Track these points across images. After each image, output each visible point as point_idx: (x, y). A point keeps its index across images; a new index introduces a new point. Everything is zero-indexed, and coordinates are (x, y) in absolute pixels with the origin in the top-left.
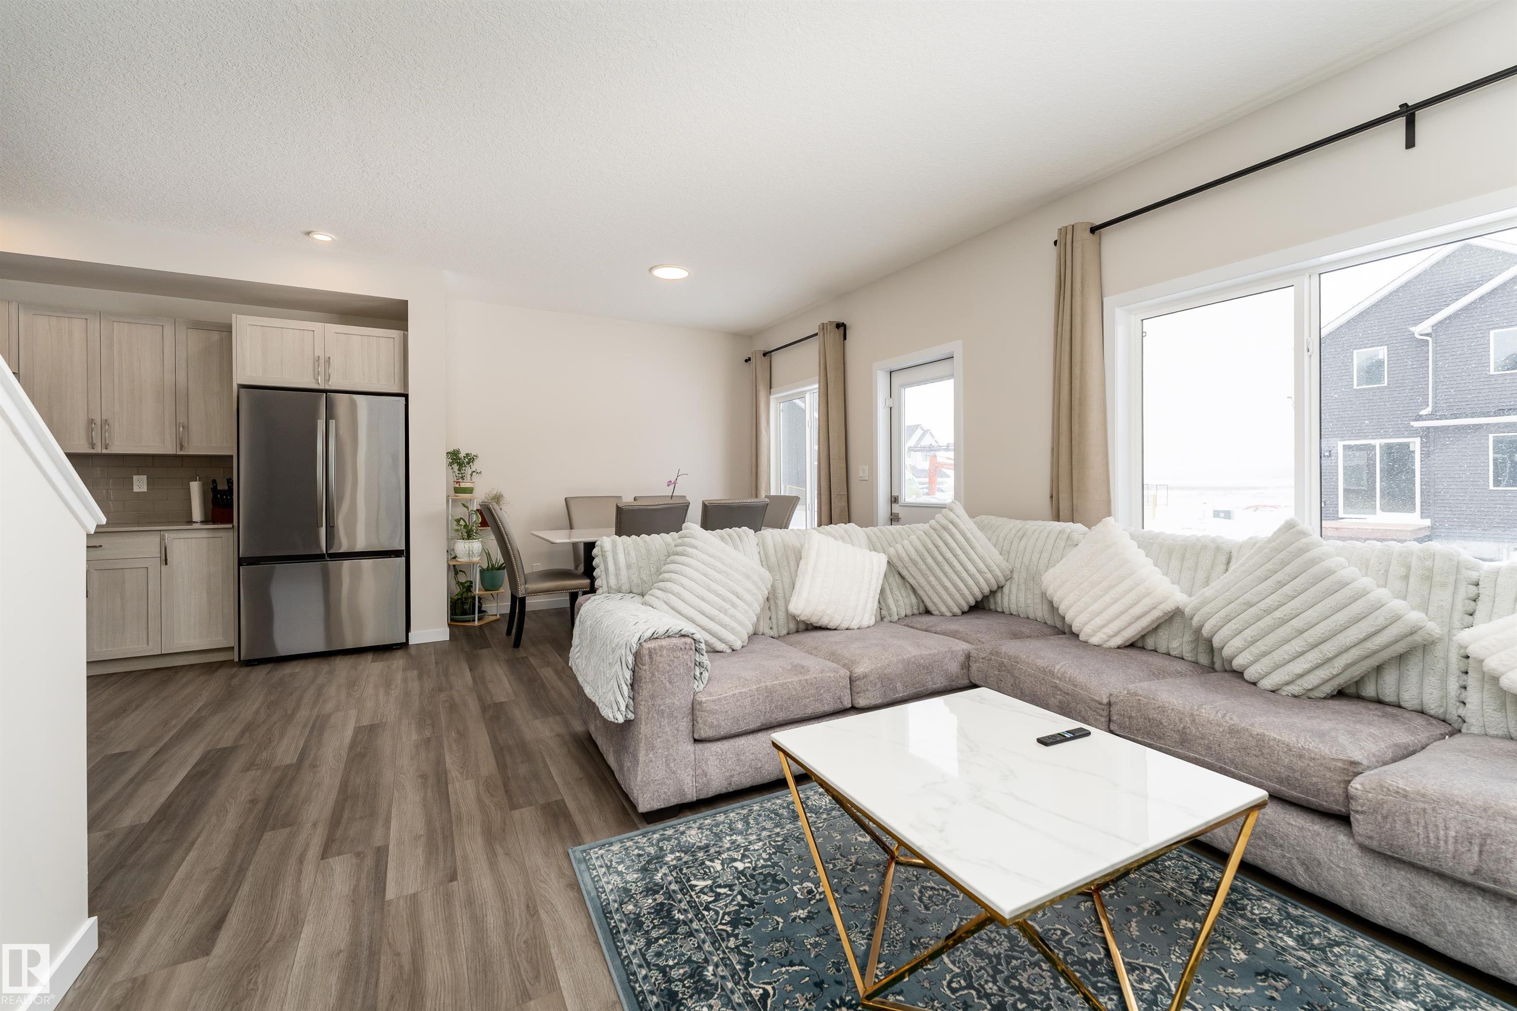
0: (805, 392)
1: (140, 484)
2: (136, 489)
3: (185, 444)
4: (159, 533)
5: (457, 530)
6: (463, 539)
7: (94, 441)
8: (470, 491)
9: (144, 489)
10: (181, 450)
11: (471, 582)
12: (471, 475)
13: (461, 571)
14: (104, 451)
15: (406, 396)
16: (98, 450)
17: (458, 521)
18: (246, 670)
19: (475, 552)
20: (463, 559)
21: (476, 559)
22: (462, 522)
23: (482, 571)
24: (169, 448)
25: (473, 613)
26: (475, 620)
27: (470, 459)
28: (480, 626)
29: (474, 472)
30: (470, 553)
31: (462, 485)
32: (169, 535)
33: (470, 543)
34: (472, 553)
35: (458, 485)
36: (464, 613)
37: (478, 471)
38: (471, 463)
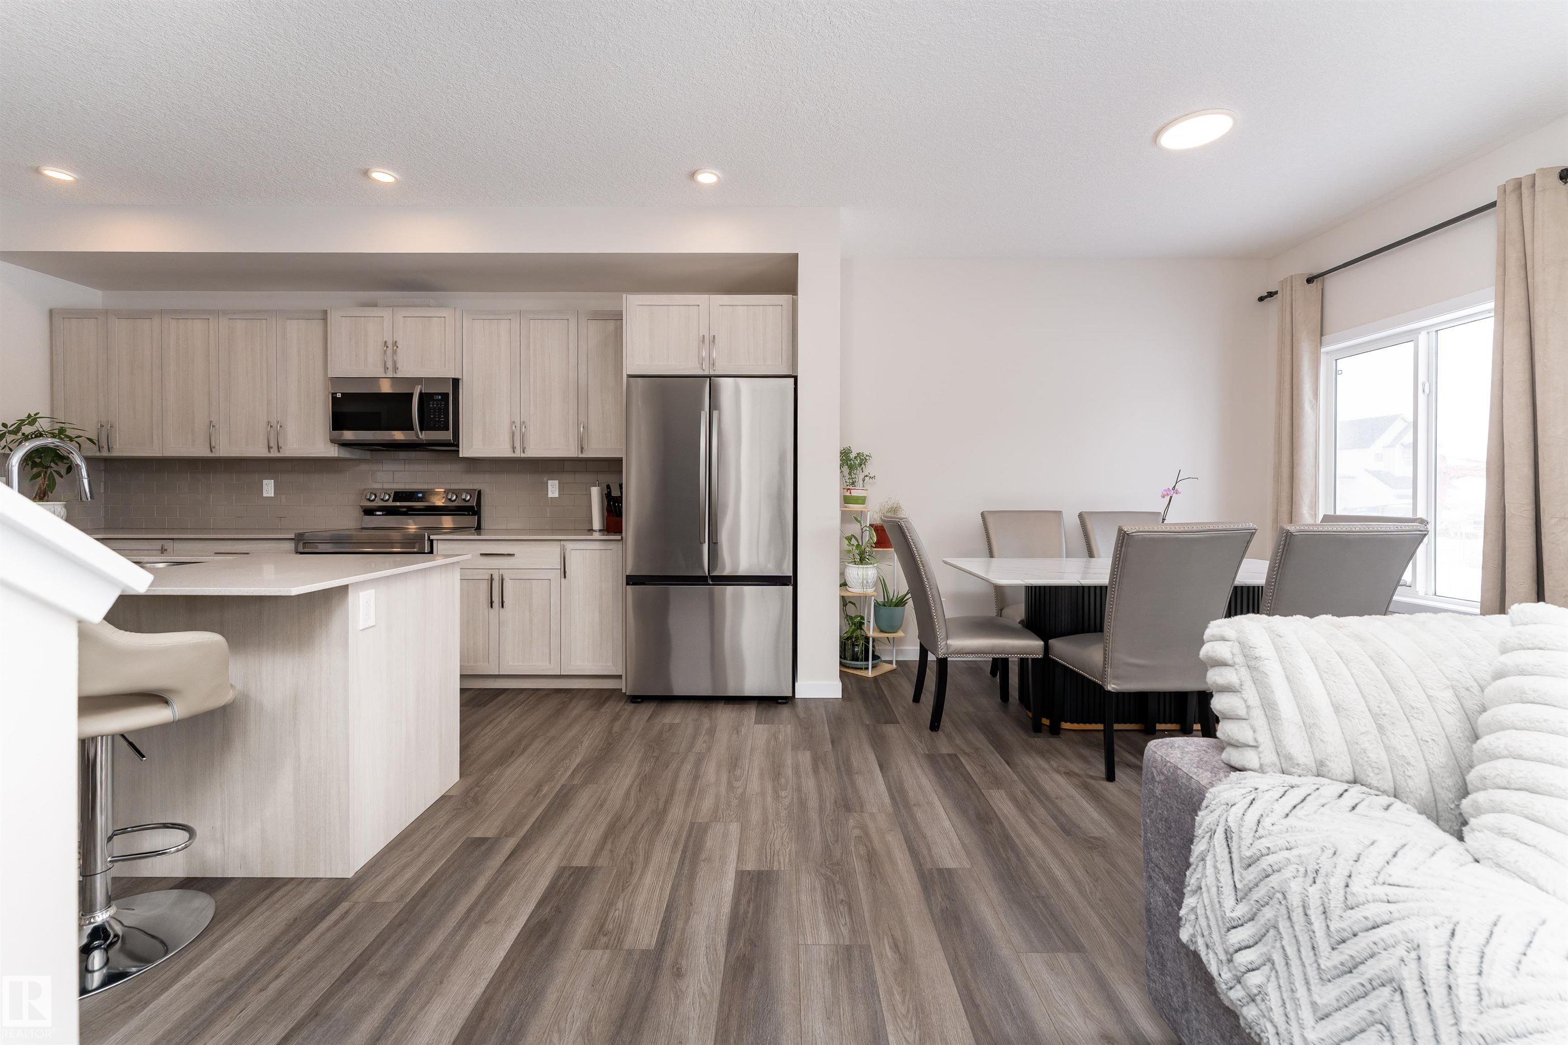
0: (1417, 331)
1: (553, 489)
2: (550, 495)
3: (585, 447)
4: (558, 543)
5: (849, 552)
6: (855, 563)
7: (515, 446)
8: (864, 501)
9: (557, 495)
10: (582, 452)
11: (862, 618)
12: (864, 481)
13: (849, 602)
14: (523, 455)
15: (795, 379)
16: (518, 454)
17: (849, 539)
18: (630, 707)
19: (869, 581)
20: (855, 590)
21: (870, 591)
22: (854, 542)
23: (877, 605)
24: (571, 451)
25: (867, 659)
26: (867, 668)
27: (862, 460)
28: (875, 678)
29: (867, 476)
30: (865, 581)
31: (855, 493)
32: (569, 546)
33: (865, 570)
34: (867, 582)
35: (848, 494)
36: (855, 658)
37: (872, 475)
38: (863, 466)
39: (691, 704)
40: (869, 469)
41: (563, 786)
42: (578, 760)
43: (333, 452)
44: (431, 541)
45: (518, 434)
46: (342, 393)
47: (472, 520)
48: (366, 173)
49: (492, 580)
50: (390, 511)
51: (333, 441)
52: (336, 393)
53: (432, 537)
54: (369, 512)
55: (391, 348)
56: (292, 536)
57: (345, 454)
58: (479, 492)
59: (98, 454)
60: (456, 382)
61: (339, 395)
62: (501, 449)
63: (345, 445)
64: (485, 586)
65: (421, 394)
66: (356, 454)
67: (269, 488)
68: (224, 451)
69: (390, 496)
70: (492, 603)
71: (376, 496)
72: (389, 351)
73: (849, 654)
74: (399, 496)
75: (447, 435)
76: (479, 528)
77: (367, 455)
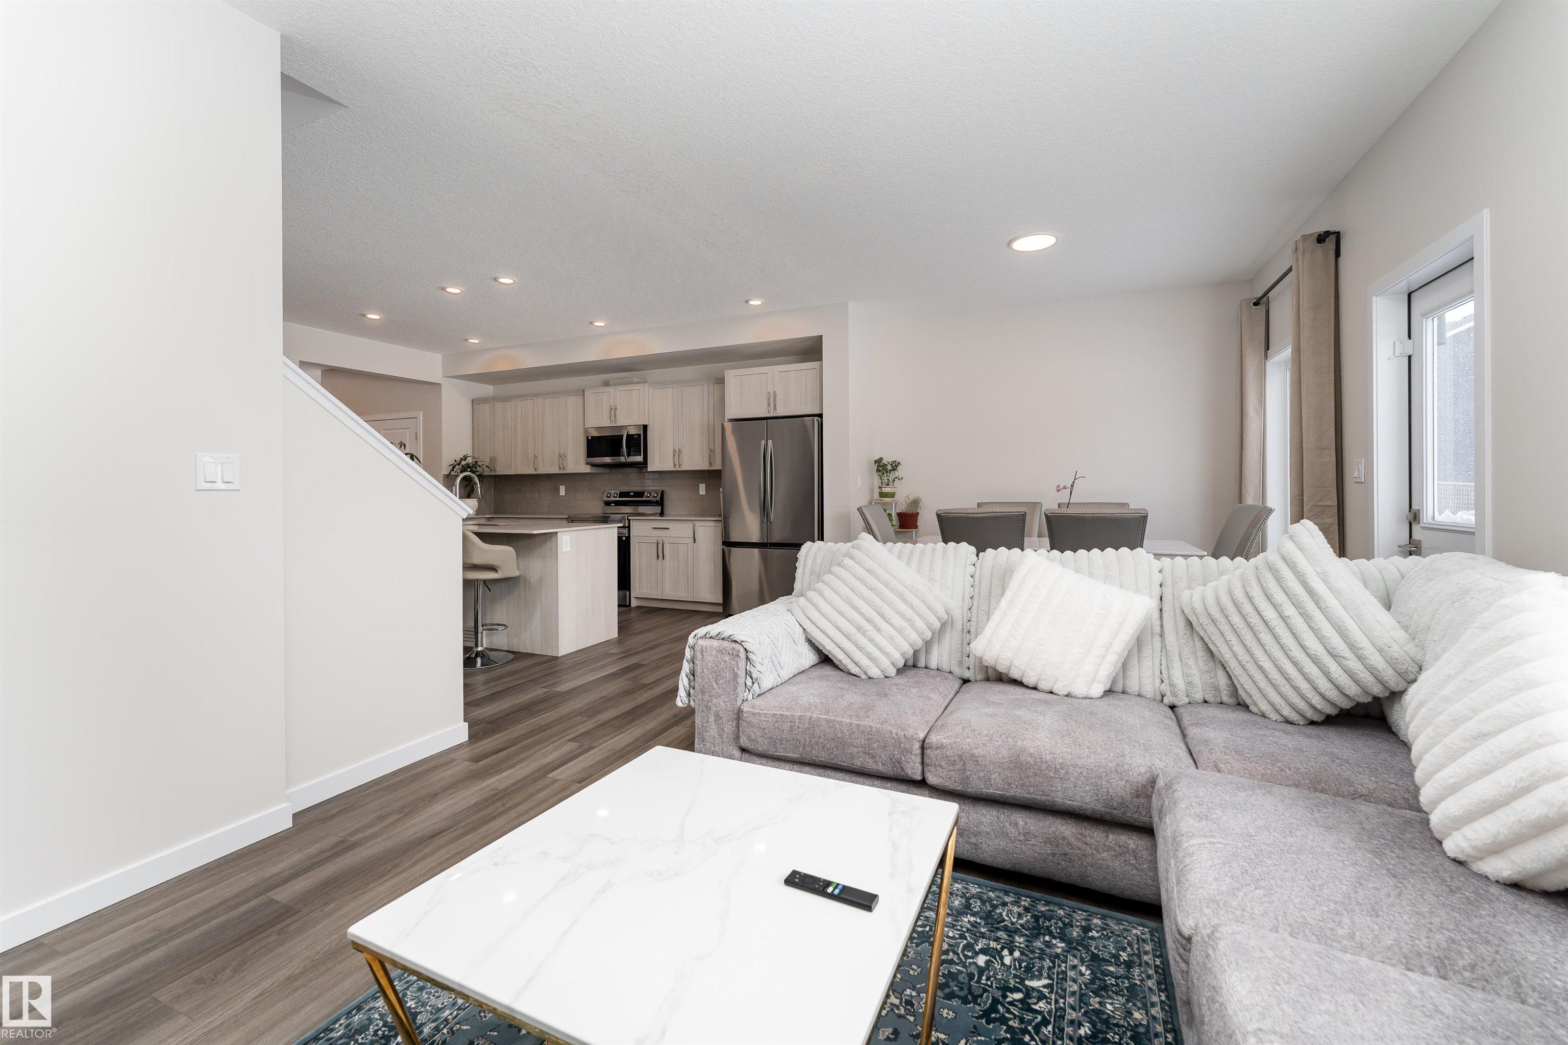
1: (702, 489)
2: (700, 494)
3: (713, 462)
4: (695, 521)
7: (676, 463)
8: (892, 495)
9: (704, 493)
10: (710, 466)
12: (894, 481)
14: (680, 469)
15: (820, 416)
16: (677, 469)
24: (705, 466)
27: (895, 466)
29: (896, 477)
31: (886, 490)
32: (697, 524)
35: (881, 490)
37: (900, 477)
38: (894, 470)
40: (900, 472)
43: (588, 469)
44: (629, 520)
45: (677, 453)
46: (591, 436)
47: (658, 509)
49: (658, 543)
50: (618, 503)
51: (587, 464)
52: (588, 437)
53: (629, 518)
54: (608, 504)
55: (613, 410)
56: (566, 517)
57: (595, 470)
58: (662, 492)
59: (490, 474)
60: (645, 427)
61: (590, 438)
62: (668, 466)
63: (593, 465)
64: (655, 545)
65: (628, 435)
66: (601, 470)
67: (562, 491)
68: (542, 470)
69: (617, 494)
70: (658, 556)
71: (610, 494)
72: (613, 411)
74: (622, 494)
75: (639, 459)
76: (662, 514)
77: (607, 471)
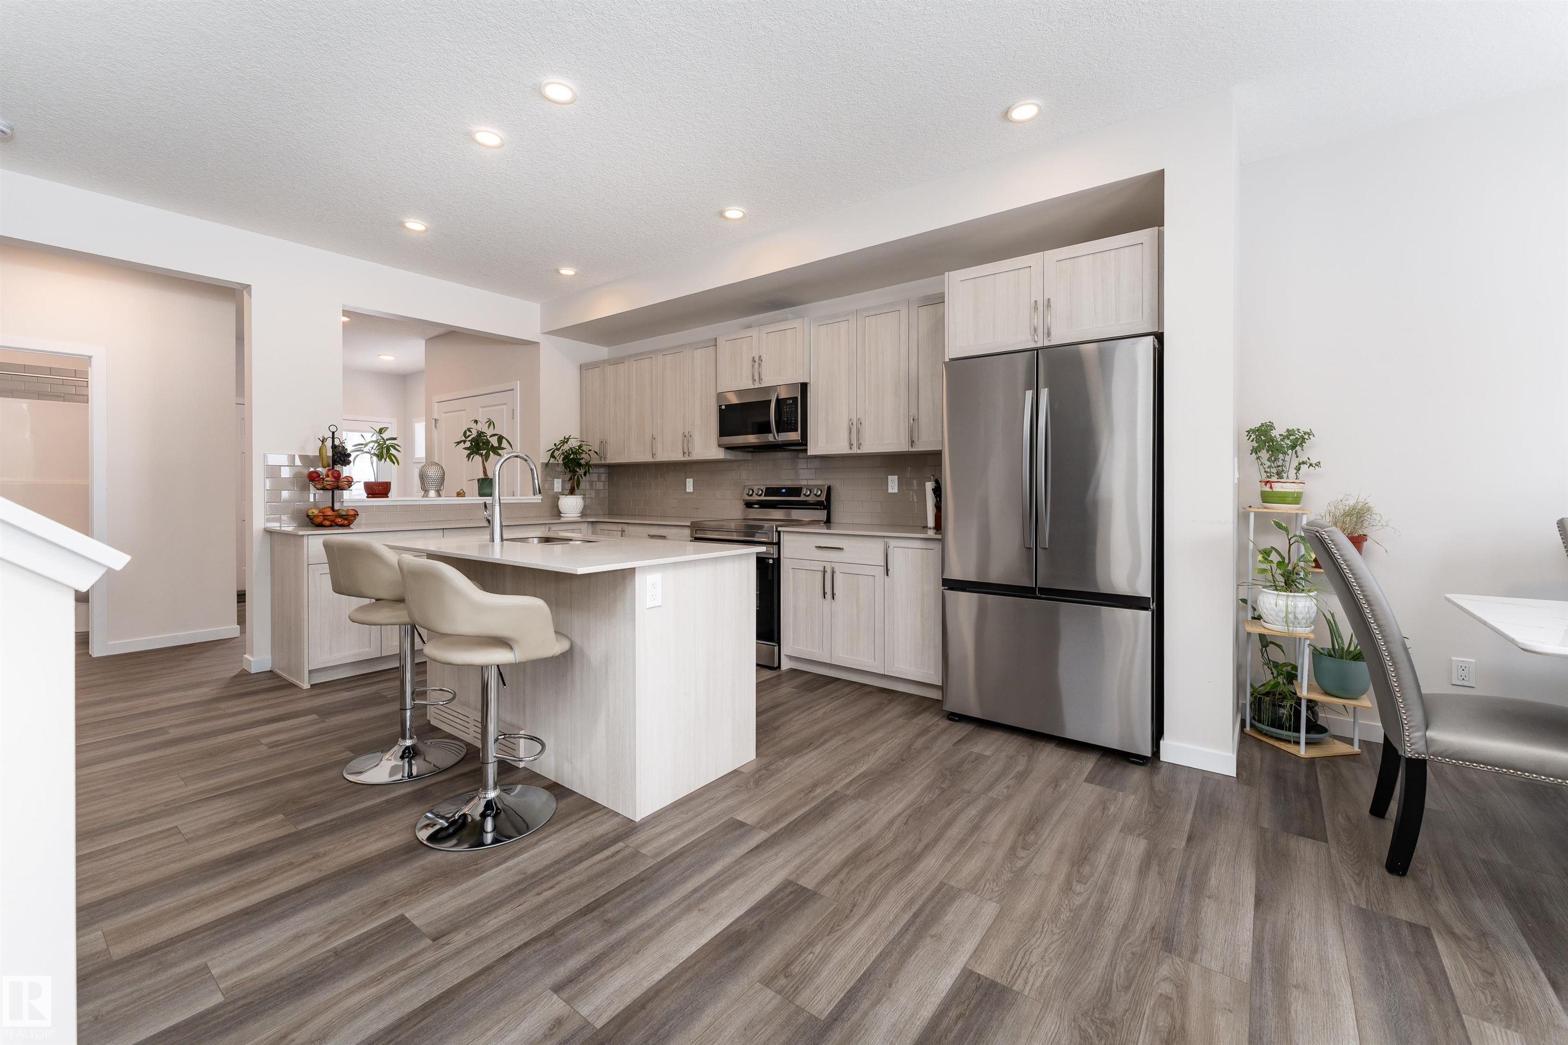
1: (893, 485)
2: (890, 491)
3: (915, 439)
4: (883, 539)
5: (1264, 571)
6: (1276, 588)
7: (852, 442)
8: (1296, 498)
9: (896, 491)
10: (912, 446)
11: (1295, 668)
12: (1299, 470)
13: (1272, 643)
14: (859, 452)
15: (1160, 337)
16: (855, 450)
17: (1266, 553)
18: (945, 723)
19: (1300, 616)
20: (1274, 626)
21: (1302, 631)
22: (1274, 557)
23: (1317, 654)
24: (900, 446)
25: (1297, 730)
26: (1297, 743)
27: (1297, 440)
28: (1312, 761)
29: (1304, 463)
30: (1291, 616)
31: (1278, 487)
32: (892, 543)
33: (1290, 599)
34: (1295, 618)
35: (1267, 489)
36: (1277, 723)
37: (1313, 461)
38: (1298, 448)
39: (1014, 736)
40: (1310, 452)
41: (836, 792)
42: (863, 769)
43: (720, 454)
44: (779, 532)
45: (855, 429)
46: (725, 405)
47: (821, 515)
48: (721, 214)
49: (824, 572)
50: (764, 505)
51: (720, 446)
52: (721, 406)
53: (779, 529)
54: (749, 505)
55: (757, 362)
56: (689, 524)
57: (730, 456)
58: (829, 488)
59: (600, 462)
60: (804, 387)
61: (723, 407)
62: (840, 447)
63: (729, 448)
64: (819, 576)
65: (778, 401)
66: (740, 456)
67: (690, 485)
68: (662, 457)
69: (762, 491)
70: (824, 594)
71: (753, 491)
72: (756, 365)
73: (1265, 716)
74: (770, 491)
75: (794, 436)
76: (828, 522)
77: (749, 456)
